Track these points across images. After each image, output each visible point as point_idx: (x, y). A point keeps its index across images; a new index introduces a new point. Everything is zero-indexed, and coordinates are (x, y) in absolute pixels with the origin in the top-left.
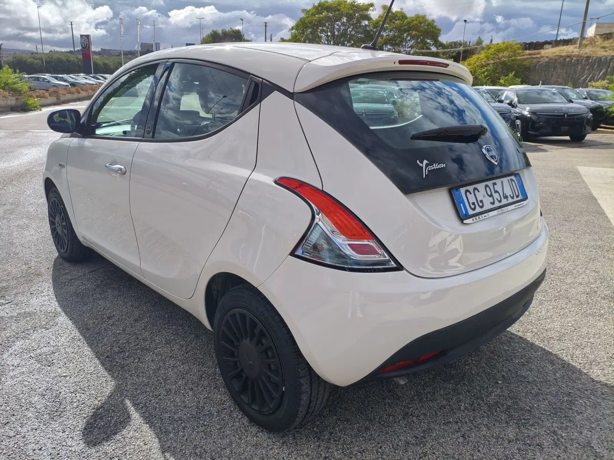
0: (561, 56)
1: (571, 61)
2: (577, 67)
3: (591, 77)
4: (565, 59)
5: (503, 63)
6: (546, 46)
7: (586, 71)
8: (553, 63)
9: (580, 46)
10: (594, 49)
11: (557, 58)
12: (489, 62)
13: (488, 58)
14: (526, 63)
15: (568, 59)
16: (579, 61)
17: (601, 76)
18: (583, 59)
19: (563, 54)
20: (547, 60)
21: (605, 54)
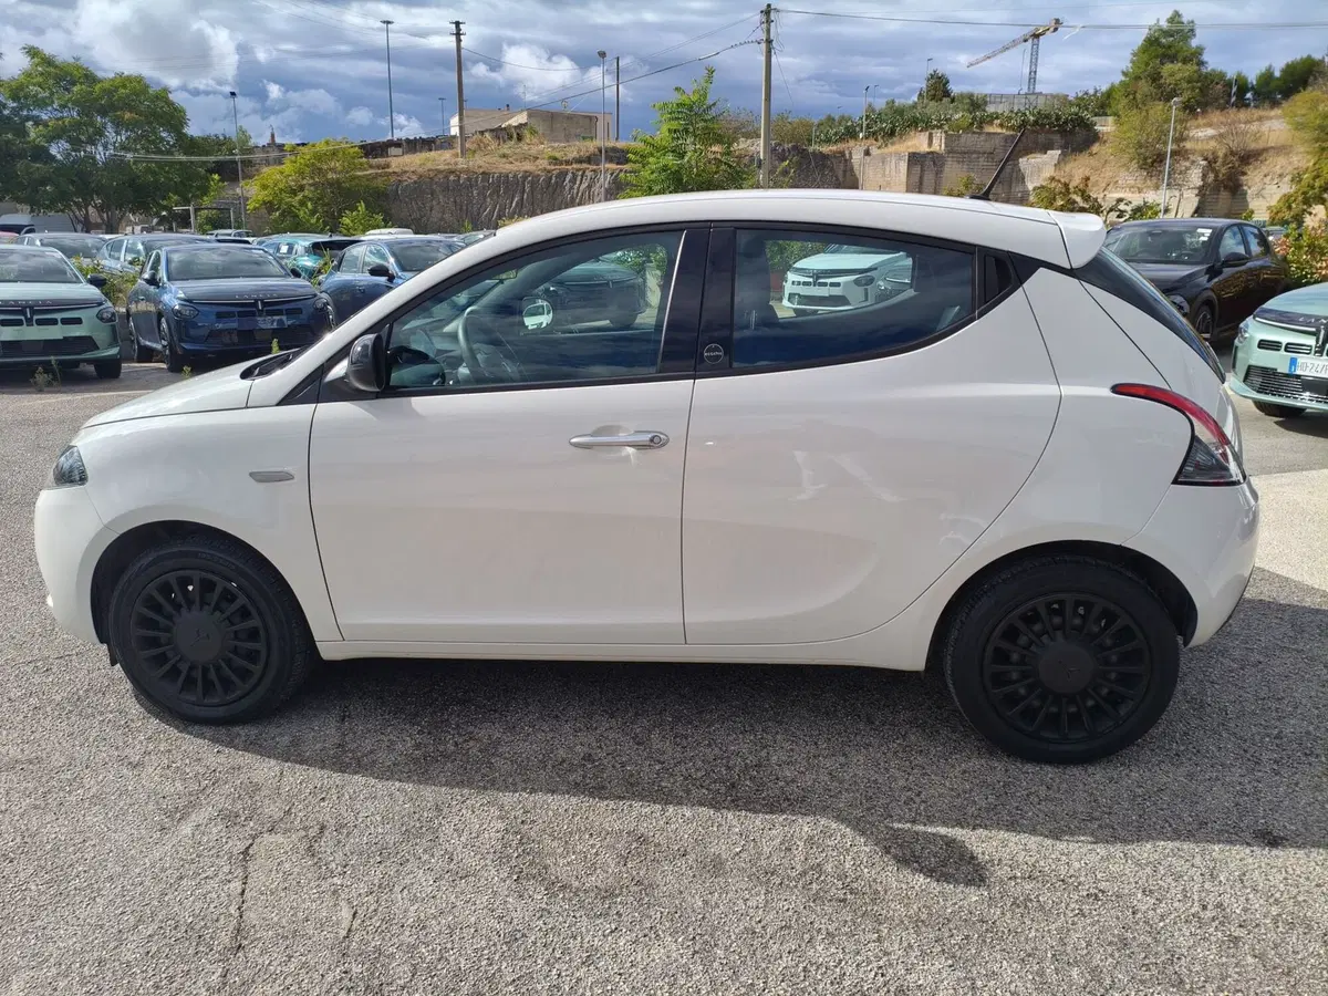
0: (440, 172)
1: (459, 180)
2: (472, 192)
3: (499, 211)
4: (446, 177)
5: (336, 184)
6: (393, 151)
7: (489, 200)
8: (427, 186)
9: (463, 153)
10: (487, 159)
11: (432, 174)
12: (305, 182)
13: (301, 173)
14: (379, 183)
15: (452, 178)
16: (471, 183)
17: (515, 208)
18: (477, 177)
19: (442, 167)
20: (415, 178)
21: (508, 166)
